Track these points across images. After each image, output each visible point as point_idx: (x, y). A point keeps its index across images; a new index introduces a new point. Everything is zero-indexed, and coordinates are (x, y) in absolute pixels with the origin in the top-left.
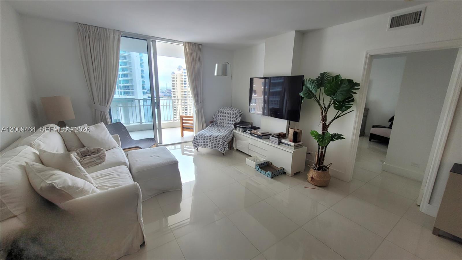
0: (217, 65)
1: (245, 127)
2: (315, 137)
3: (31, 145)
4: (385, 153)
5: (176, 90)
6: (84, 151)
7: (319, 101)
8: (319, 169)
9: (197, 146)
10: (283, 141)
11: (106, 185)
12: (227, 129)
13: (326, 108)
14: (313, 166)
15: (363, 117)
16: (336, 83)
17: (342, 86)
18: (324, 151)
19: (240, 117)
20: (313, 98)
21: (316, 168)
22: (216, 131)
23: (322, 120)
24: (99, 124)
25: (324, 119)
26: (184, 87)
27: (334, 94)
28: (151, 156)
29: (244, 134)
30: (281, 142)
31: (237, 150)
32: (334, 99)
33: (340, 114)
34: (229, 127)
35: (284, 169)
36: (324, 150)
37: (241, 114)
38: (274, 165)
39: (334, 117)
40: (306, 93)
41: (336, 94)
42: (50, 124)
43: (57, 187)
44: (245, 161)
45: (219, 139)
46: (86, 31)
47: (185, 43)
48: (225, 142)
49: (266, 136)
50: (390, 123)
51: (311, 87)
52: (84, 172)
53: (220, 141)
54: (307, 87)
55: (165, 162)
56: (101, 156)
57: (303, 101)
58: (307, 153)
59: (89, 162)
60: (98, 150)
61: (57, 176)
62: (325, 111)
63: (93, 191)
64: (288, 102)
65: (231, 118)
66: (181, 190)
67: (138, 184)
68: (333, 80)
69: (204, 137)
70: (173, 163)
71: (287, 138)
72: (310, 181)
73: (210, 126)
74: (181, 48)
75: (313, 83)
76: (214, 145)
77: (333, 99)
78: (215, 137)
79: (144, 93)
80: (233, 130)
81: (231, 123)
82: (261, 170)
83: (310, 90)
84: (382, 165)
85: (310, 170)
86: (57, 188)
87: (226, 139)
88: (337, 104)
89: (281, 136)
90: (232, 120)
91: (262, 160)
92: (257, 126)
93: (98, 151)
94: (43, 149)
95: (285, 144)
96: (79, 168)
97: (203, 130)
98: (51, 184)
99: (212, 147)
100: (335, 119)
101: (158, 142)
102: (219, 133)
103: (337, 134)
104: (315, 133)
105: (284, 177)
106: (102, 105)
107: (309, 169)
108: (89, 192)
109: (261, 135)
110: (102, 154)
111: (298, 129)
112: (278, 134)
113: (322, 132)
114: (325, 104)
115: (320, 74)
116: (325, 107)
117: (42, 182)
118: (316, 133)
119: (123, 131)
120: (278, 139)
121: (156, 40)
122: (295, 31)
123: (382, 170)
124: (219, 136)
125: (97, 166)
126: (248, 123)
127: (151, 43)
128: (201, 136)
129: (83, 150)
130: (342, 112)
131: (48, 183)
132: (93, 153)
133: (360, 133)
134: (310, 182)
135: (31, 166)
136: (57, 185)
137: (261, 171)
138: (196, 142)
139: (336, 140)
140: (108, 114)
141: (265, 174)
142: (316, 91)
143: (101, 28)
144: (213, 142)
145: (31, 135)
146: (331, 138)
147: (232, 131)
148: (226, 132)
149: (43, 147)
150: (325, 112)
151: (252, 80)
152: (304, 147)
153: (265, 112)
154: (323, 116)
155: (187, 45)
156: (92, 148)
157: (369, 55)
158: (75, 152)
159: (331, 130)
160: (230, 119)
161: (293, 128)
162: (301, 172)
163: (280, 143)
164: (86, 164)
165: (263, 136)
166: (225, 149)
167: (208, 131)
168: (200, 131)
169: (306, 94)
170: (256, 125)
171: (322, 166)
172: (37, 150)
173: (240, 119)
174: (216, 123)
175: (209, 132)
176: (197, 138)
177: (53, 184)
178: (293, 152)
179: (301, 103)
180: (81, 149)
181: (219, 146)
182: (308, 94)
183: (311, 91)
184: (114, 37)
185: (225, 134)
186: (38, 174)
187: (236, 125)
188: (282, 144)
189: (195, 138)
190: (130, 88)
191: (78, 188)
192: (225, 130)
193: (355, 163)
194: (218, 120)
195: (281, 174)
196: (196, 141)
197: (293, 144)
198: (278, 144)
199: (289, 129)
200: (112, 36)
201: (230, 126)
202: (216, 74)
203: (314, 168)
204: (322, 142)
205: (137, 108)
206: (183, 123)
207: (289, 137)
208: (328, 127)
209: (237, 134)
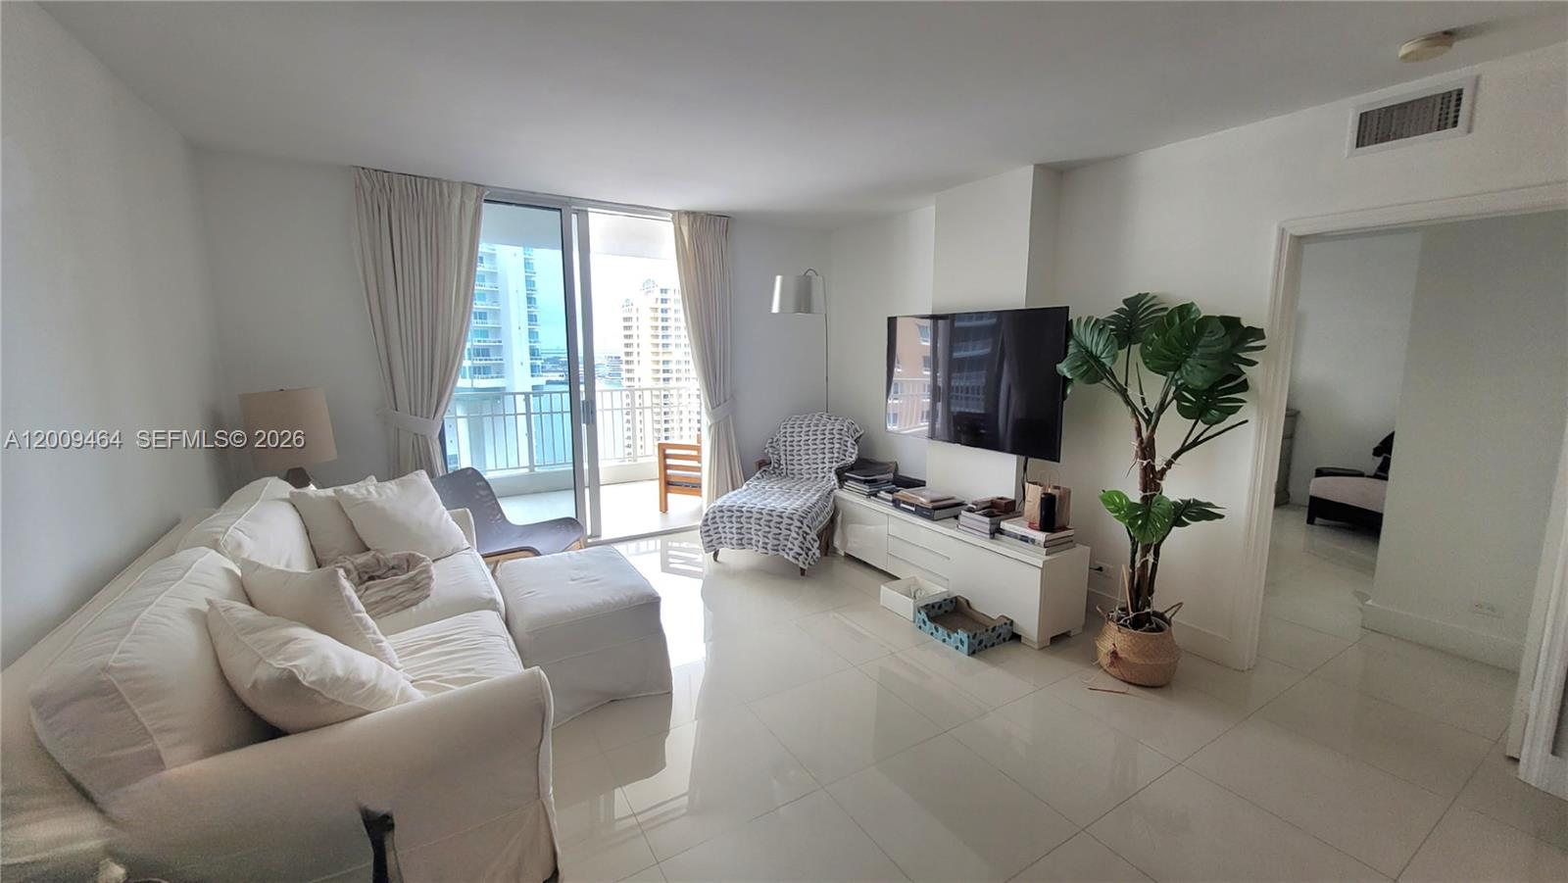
0: (779, 279)
1: (875, 481)
2: (1118, 511)
3: (215, 546)
4: (1370, 568)
5: (634, 358)
6: (365, 565)
7: (1126, 390)
8: (1137, 623)
9: (714, 543)
10: (1005, 525)
11: (438, 676)
12: (814, 488)
13: (1152, 414)
14: (1115, 614)
15: (1283, 439)
16: (1182, 330)
17: (1205, 339)
18: (1151, 560)
19: (856, 447)
20: (1105, 381)
21: (1126, 621)
22: (777, 495)
23: (1139, 453)
24: (411, 476)
25: (1147, 450)
26: (660, 346)
27: (1177, 368)
28: (573, 580)
29: (872, 504)
30: (1001, 532)
31: (848, 556)
32: (1179, 382)
33: (1202, 434)
34: (819, 479)
35: (1012, 622)
36: (1150, 558)
37: (858, 435)
38: (979, 610)
39: (1182, 442)
40: (1079, 363)
41: (1183, 368)
42: (267, 478)
43: (304, 678)
44: (879, 596)
45: (790, 522)
46: (380, 191)
47: (678, 215)
48: (808, 530)
49: (945, 509)
50: (1379, 460)
51: (1097, 344)
52: (375, 633)
53: (792, 528)
54: (1079, 344)
55: (617, 599)
56: (419, 578)
57: (1069, 391)
58: (1090, 568)
59: (382, 599)
60: (408, 561)
61: (303, 646)
62: (1148, 422)
63: (405, 697)
64: (1013, 391)
65: (826, 451)
66: (670, 693)
67: (542, 672)
68: (1171, 322)
69: (739, 514)
70: (644, 602)
71: (1020, 514)
72: (1105, 667)
73: (758, 478)
74: (666, 230)
75: (1101, 330)
76: (771, 542)
77: (1174, 382)
78: (774, 513)
79: (533, 368)
80: (832, 491)
81: (827, 465)
82: (933, 626)
83: (1092, 352)
84: (1361, 610)
85: (1107, 627)
86: (302, 685)
87: (813, 519)
88: (1189, 401)
89: (998, 511)
90: (828, 455)
91: (936, 590)
92: (913, 477)
93: (411, 562)
94: (249, 556)
95: (1015, 536)
96: (360, 620)
97: (736, 492)
98: (285, 673)
99: (766, 548)
100: (1183, 449)
101: (589, 533)
102: (789, 502)
103: (1194, 500)
104: (1118, 500)
105: (1011, 651)
106: (419, 414)
107: (1103, 624)
108: (392, 697)
109: (930, 506)
110: (421, 572)
111: (1056, 485)
112: (988, 502)
113: (1143, 494)
114: (1147, 401)
115: (1125, 301)
116: (1147, 410)
117: (259, 662)
118: (1121, 501)
119: (481, 495)
120: (987, 520)
121: (590, 209)
122: (1032, 166)
123: (1363, 627)
124: (788, 512)
125: (406, 613)
126: (883, 467)
127: (574, 216)
128: (729, 511)
129: (362, 559)
130: (1207, 426)
131: (279, 668)
132: (394, 569)
133: (1274, 495)
134: (1105, 670)
135: (223, 614)
136: (305, 675)
137: (934, 631)
138: (714, 531)
139: (1193, 523)
140: (438, 442)
141: (947, 639)
142: (1115, 357)
143: (426, 178)
144: (769, 532)
145: (212, 514)
146: (1175, 514)
147: (829, 494)
148: (811, 497)
149: (251, 550)
150: (1150, 428)
151: (892, 322)
152: (1077, 545)
153: (938, 426)
154: (1141, 442)
155: (685, 219)
156: (392, 553)
157: (1292, 236)
158: (341, 567)
159: (1174, 489)
160: (824, 453)
161: (1039, 481)
162: (1072, 634)
163: (996, 532)
164: (374, 606)
165: (935, 509)
166: (810, 553)
167: (750, 494)
168: (725, 494)
169: (1078, 367)
170: (908, 471)
171: (1148, 613)
172: (234, 561)
173: (856, 452)
174: (776, 465)
175: (756, 498)
176: (715, 518)
177: (295, 670)
178: (1041, 566)
179: (1064, 397)
180: (356, 558)
181: (790, 545)
182: (1085, 367)
183: (1096, 359)
184: (462, 204)
185: (809, 504)
186: (247, 639)
187: (842, 475)
188: (1004, 537)
189: (710, 516)
190: (491, 354)
191: (363, 685)
192: (808, 490)
193: (1264, 600)
194: (783, 457)
195: (1004, 640)
196: (712, 527)
197: (1041, 536)
198: (988, 536)
199: (1027, 484)
200: (456, 202)
201: (824, 477)
202: (775, 309)
203: (1119, 620)
204: (1143, 531)
205: (522, 420)
206: (666, 467)
207: (1026, 514)
208: (1161, 479)
209: (849, 504)
